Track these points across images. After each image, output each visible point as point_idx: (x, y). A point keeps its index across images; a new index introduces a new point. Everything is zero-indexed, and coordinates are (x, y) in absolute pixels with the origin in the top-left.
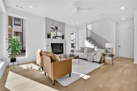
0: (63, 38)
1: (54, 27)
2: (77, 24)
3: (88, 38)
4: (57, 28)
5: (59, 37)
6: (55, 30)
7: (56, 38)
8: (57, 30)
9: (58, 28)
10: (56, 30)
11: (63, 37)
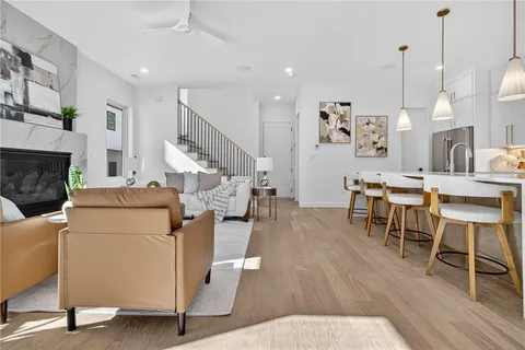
0: (68, 126)
1: (9, 48)
2: (144, 71)
3: (182, 140)
4: (26, 59)
5: (45, 114)
6: (17, 71)
7: (20, 118)
8: (27, 73)
9: (35, 60)
10: (21, 68)
11: (68, 120)
